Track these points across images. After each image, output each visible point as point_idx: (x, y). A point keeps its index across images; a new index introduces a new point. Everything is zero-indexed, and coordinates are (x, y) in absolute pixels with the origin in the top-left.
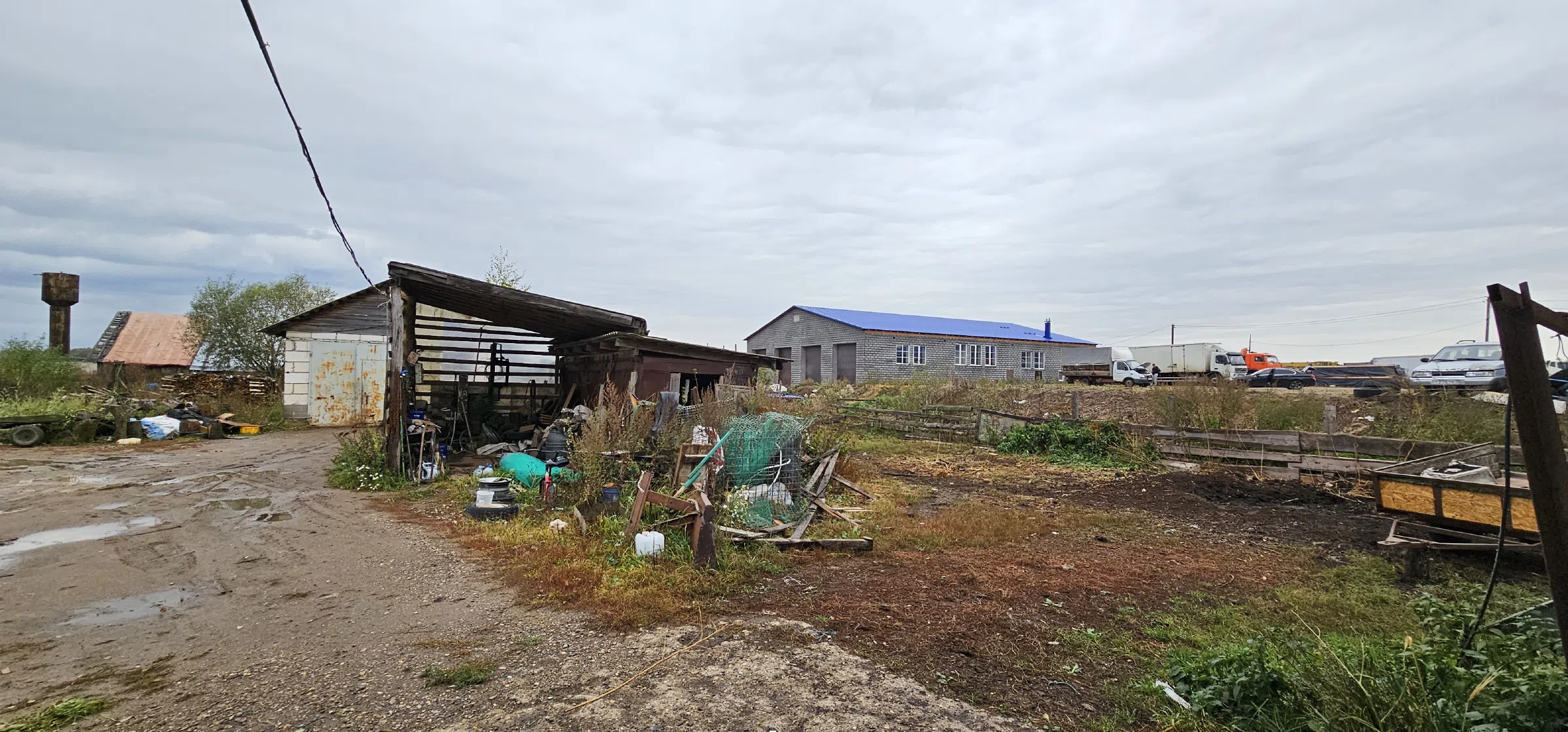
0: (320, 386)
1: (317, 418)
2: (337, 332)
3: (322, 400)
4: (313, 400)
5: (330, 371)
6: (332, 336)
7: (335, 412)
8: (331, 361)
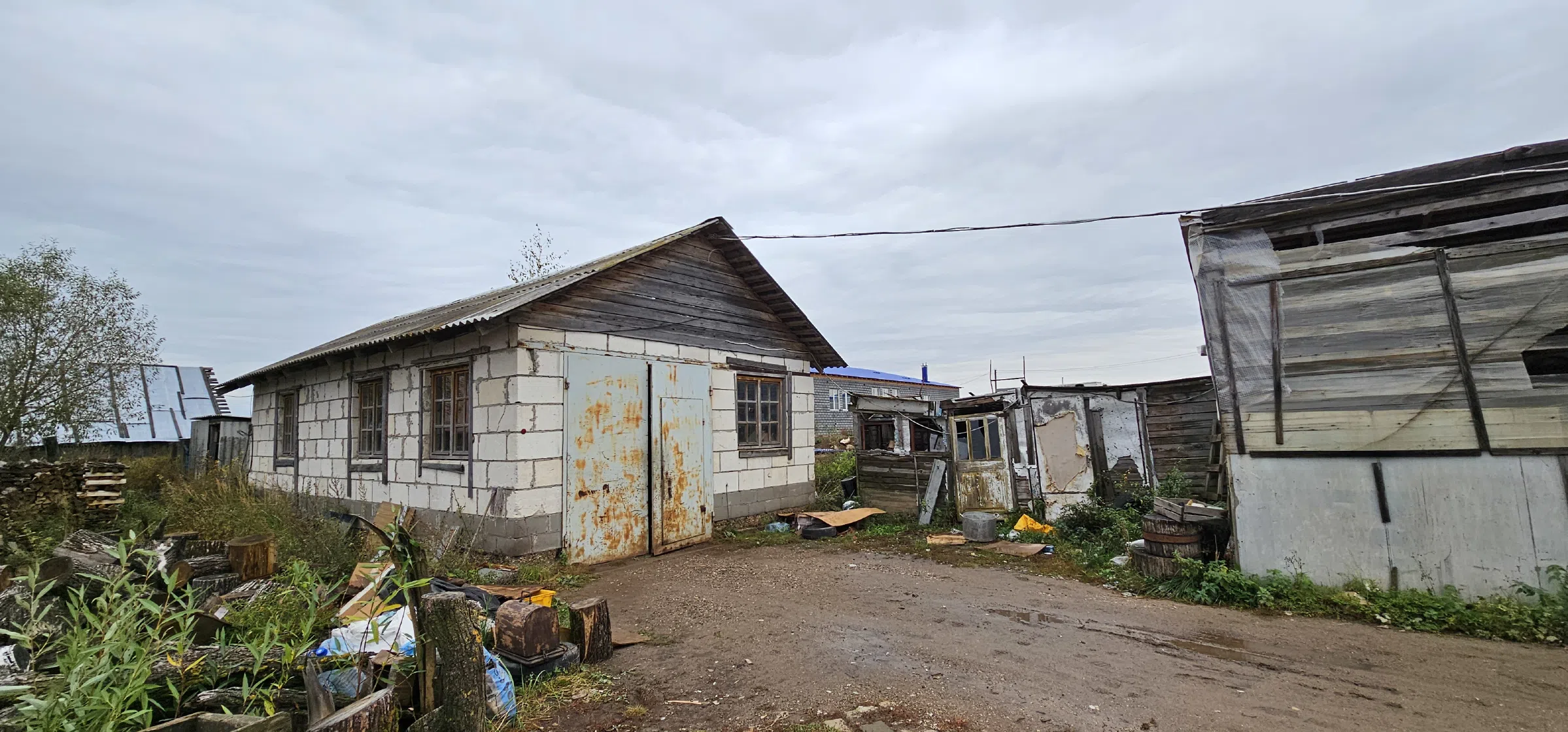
0: (584, 464)
1: (580, 545)
2: (607, 333)
3: (589, 498)
4: (571, 499)
5: (601, 425)
6: (598, 341)
7: (613, 522)
8: (602, 402)
